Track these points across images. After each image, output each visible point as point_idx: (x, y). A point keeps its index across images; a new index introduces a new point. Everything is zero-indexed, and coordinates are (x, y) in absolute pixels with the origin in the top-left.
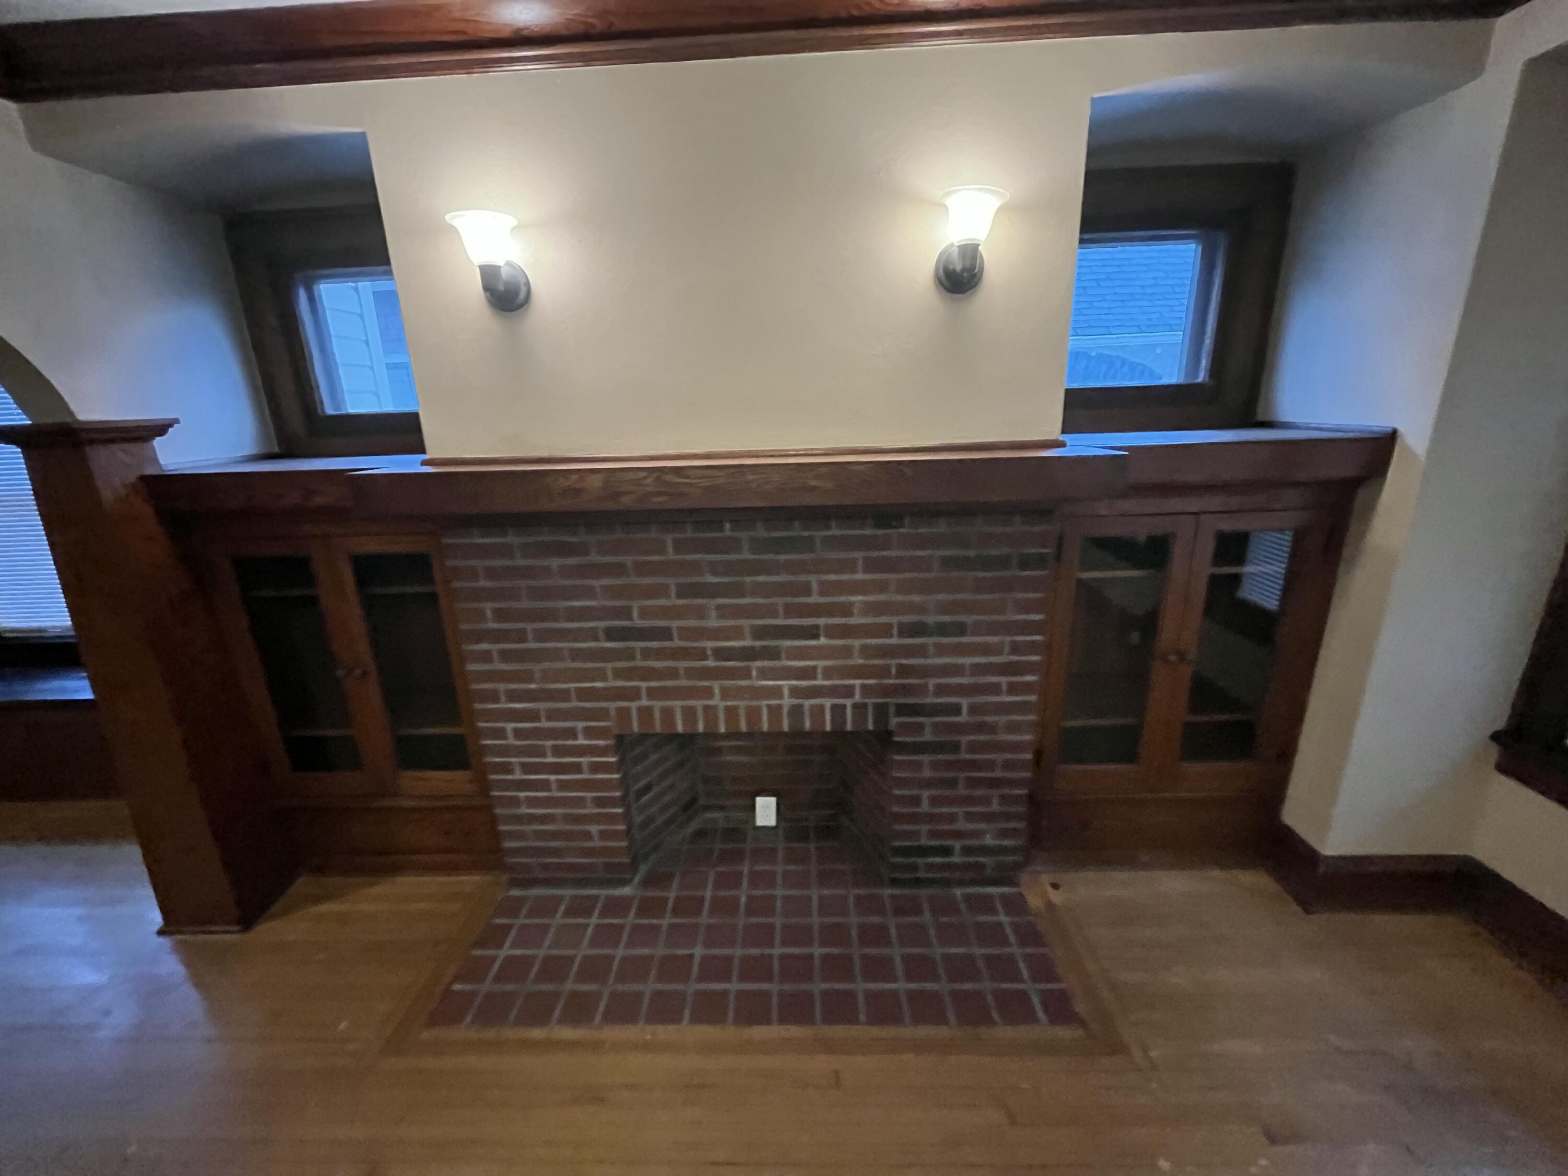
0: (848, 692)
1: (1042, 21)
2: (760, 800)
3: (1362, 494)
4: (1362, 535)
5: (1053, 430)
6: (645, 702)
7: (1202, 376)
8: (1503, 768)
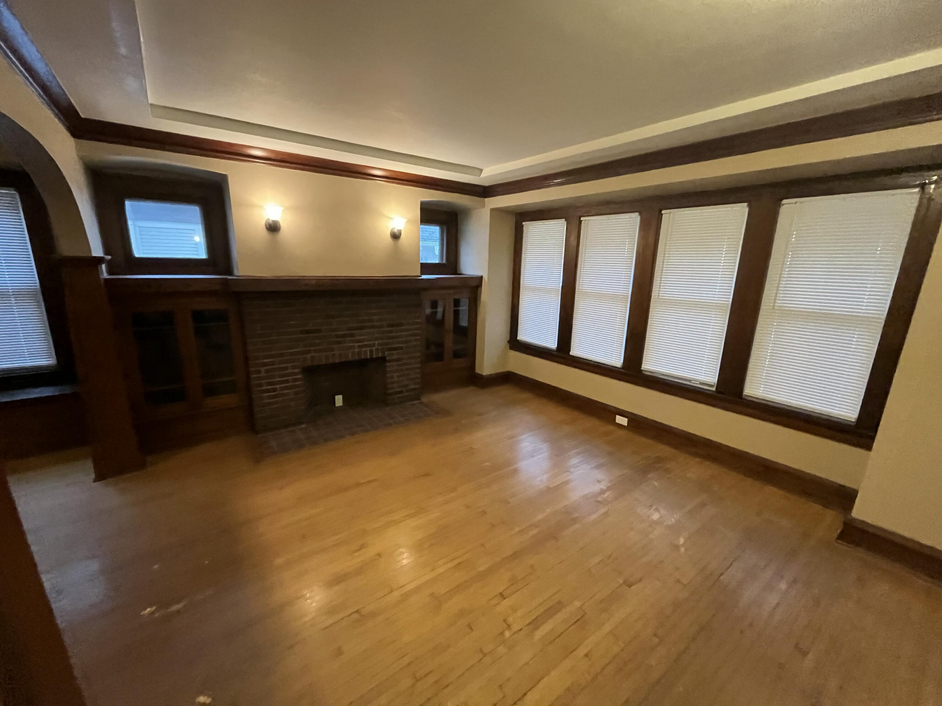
0: (374, 345)
1: (411, 183)
2: (336, 397)
3: (479, 289)
4: (480, 299)
5: (419, 274)
6: (313, 354)
7: (444, 262)
8: (511, 348)
